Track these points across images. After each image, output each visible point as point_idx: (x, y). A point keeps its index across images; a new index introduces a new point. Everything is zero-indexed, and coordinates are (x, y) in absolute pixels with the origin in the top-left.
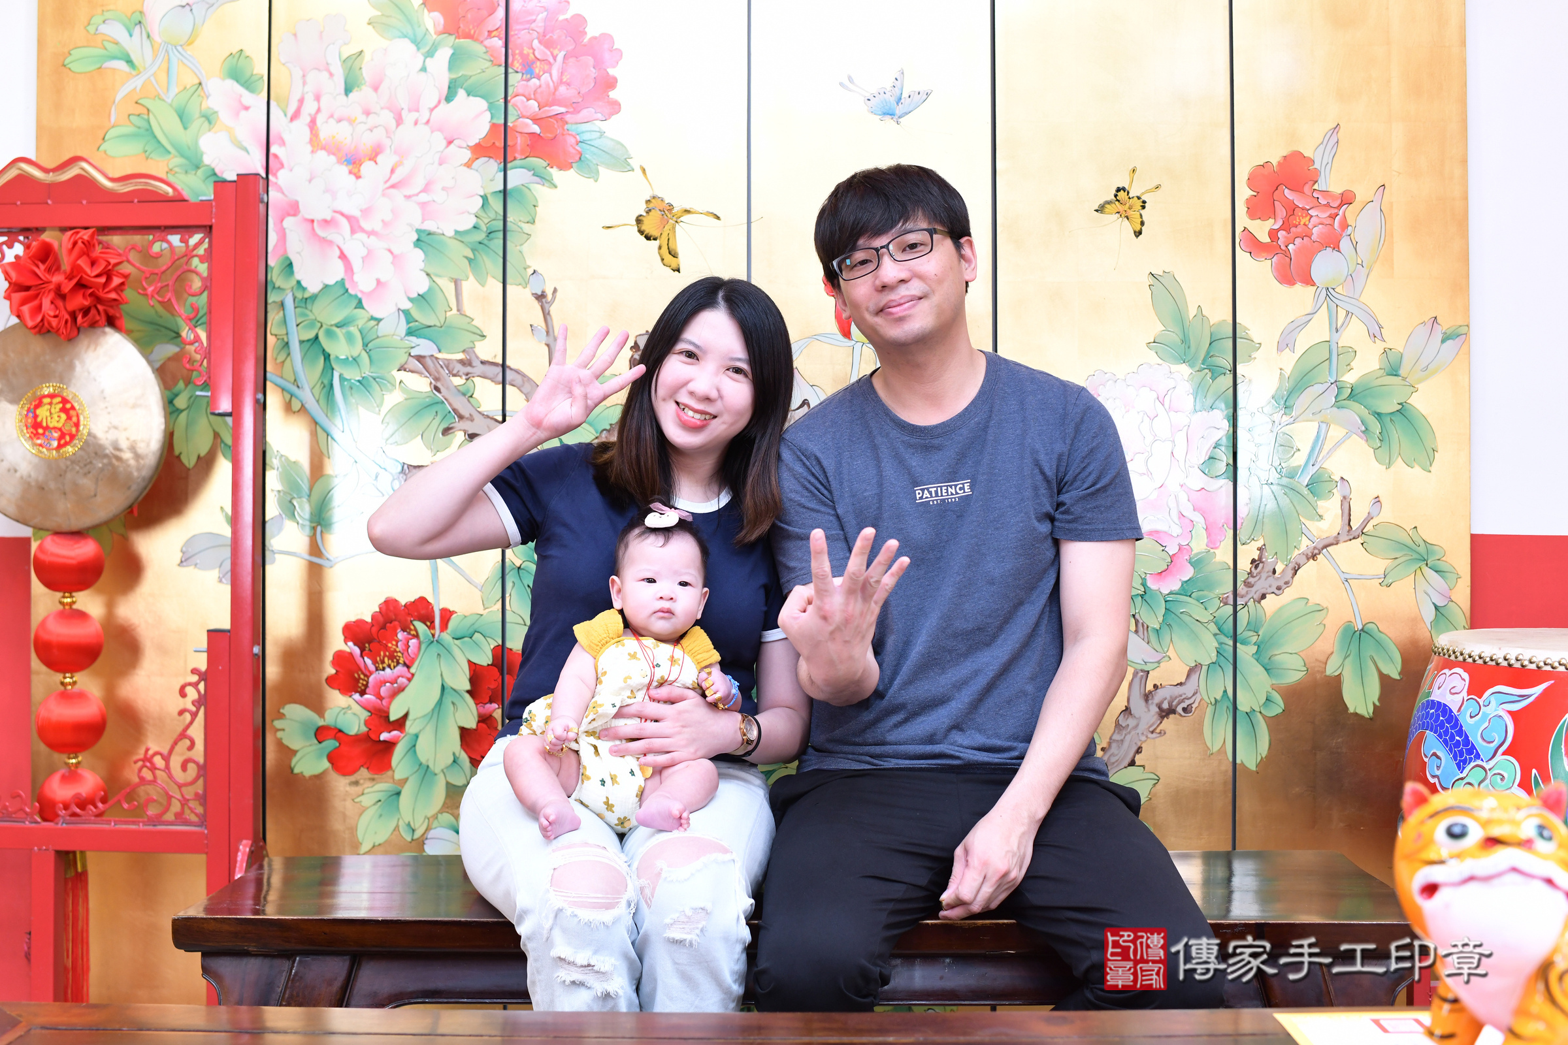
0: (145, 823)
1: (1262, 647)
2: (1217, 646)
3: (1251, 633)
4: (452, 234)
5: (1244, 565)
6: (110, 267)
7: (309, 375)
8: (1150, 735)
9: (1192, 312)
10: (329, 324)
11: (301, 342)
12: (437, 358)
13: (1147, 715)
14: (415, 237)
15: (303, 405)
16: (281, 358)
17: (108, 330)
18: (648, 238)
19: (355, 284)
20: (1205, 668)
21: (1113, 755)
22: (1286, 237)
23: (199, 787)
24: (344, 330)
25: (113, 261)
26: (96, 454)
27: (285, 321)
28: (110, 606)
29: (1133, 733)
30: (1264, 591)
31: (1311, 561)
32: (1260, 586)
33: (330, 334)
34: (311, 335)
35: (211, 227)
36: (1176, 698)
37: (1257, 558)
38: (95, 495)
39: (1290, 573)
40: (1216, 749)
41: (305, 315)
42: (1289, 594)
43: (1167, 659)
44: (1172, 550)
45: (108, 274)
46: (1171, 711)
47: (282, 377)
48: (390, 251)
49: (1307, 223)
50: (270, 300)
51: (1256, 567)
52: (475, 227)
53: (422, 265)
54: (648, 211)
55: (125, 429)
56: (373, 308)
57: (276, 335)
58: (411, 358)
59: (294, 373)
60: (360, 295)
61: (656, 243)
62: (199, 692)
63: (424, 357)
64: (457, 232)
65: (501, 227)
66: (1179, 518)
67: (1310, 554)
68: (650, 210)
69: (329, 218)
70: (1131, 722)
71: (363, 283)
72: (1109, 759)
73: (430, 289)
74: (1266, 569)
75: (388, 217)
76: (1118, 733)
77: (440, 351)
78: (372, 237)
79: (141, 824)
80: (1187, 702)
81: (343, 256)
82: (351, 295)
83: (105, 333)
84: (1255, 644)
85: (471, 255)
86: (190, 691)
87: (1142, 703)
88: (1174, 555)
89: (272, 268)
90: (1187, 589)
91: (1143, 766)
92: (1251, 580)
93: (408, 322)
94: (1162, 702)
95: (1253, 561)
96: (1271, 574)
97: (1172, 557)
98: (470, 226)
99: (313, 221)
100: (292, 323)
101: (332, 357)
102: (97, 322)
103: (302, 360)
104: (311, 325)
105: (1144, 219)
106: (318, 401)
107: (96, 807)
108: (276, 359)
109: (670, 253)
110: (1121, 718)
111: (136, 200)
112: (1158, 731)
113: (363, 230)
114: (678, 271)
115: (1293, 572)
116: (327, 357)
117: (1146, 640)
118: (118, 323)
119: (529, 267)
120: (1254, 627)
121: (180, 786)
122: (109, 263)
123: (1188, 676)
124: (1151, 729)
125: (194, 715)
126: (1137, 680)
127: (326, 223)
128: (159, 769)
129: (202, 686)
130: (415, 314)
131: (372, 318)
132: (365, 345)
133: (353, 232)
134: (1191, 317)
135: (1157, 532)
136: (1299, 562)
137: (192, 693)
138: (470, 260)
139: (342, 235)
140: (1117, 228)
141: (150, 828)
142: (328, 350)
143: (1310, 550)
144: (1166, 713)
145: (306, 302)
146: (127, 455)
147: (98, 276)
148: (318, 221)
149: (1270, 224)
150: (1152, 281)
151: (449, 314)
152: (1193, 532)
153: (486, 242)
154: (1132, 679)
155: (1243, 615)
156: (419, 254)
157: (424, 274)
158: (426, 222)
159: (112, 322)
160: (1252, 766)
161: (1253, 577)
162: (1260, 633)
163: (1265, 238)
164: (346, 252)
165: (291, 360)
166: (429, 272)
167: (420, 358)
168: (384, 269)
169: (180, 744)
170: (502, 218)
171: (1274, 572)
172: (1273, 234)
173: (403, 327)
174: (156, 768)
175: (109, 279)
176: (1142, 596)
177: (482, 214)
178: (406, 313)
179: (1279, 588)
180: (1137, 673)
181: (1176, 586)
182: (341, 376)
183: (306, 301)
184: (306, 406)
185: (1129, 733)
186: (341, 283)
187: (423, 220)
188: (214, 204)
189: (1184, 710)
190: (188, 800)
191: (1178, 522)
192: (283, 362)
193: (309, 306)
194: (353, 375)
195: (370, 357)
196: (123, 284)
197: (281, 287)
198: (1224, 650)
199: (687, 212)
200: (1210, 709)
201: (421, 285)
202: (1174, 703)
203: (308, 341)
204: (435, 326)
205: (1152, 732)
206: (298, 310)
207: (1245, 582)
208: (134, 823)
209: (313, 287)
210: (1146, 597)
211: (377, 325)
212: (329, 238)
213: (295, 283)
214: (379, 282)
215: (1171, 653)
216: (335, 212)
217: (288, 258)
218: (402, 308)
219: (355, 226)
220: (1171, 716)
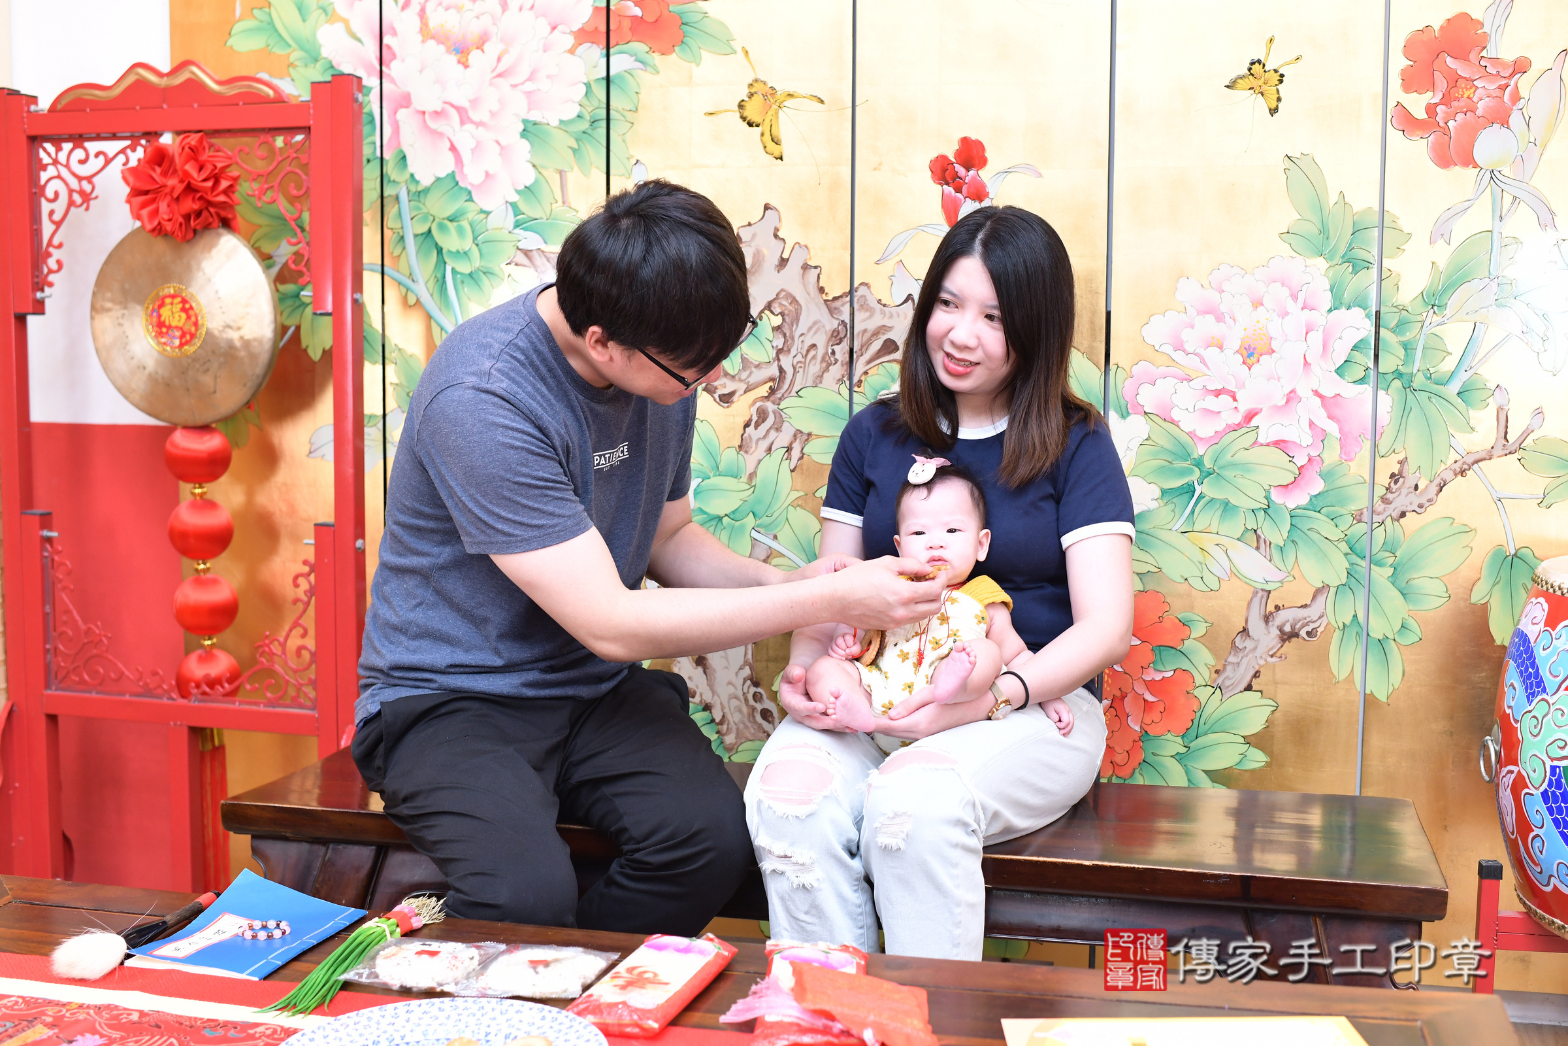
0: (265, 705)
1: (1399, 569)
2: (1348, 566)
3: (1388, 554)
4: (556, 123)
5: (1383, 479)
6: (217, 171)
7: (423, 268)
8: (1269, 659)
9: (1333, 198)
10: (441, 217)
11: (416, 236)
12: (543, 252)
13: (1266, 637)
14: (522, 127)
15: (418, 300)
16: (396, 253)
17: (221, 231)
18: (750, 124)
19: (464, 176)
20: (1333, 590)
21: (1227, 678)
22: (1445, 112)
23: (312, 673)
24: (455, 224)
25: (219, 165)
26: (213, 352)
27: (400, 215)
28: (250, 494)
29: (1250, 656)
30: (1404, 509)
31: (1460, 476)
32: (1402, 501)
33: (442, 227)
34: (425, 229)
35: (309, 128)
36: (1300, 620)
37: (1397, 472)
38: (215, 392)
39: (1435, 489)
40: (1343, 676)
41: (418, 208)
42: (1432, 512)
43: (1291, 578)
44: (1301, 460)
45: (216, 178)
46: (1294, 635)
47: (398, 271)
48: (497, 142)
49: (1471, 96)
50: (386, 194)
51: (1396, 482)
52: (579, 116)
53: (528, 156)
54: (751, 95)
55: (239, 329)
56: (482, 201)
57: (392, 229)
58: (519, 252)
59: (410, 267)
60: (469, 187)
61: (756, 131)
62: (310, 583)
63: (531, 251)
64: (561, 122)
65: (604, 116)
66: (1310, 426)
67: (1459, 470)
68: (752, 95)
69: (439, 110)
70: (1249, 644)
71: (472, 175)
72: (1223, 682)
73: (536, 182)
74: (1407, 485)
75: (495, 107)
76: (1235, 655)
77: (545, 243)
78: (480, 128)
79: (262, 706)
80: (1312, 626)
81: (453, 148)
82: (461, 188)
83: (219, 236)
84: (1391, 566)
85: (575, 146)
86: (301, 580)
87: (1263, 624)
88: (1302, 466)
89: (387, 162)
90: (1316, 503)
91: (1261, 691)
92: (1390, 496)
93: (516, 215)
94: (1284, 625)
95: (1393, 476)
96: (1412, 490)
97: (1301, 468)
98: (575, 115)
99: (424, 113)
100: (406, 216)
101: (444, 251)
102: (210, 224)
103: (417, 254)
104: (424, 219)
105: (1281, 95)
106: (432, 295)
107: (223, 687)
108: (392, 253)
109: (773, 140)
110: (1238, 640)
111: (241, 103)
112: (1278, 654)
113: (472, 122)
114: (781, 158)
115: (1438, 488)
116: (440, 251)
117: (1268, 557)
118: (233, 224)
119: (632, 157)
120: (1390, 547)
121: (295, 671)
122: (215, 167)
123: (1314, 598)
124: (1271, 653)
125: (308, 604)
126: (1257, 600)
127: (437, 114)
128: (277, 655)
129: (312, 577)
130: (522, 207)
131: (482, 211)
132: (475, 238)
133: (462, 123)
134: (1331, 204)
135: (1284, 441)
136: (1444, 478)
137: (304, 584)
138: (574, 151)
139: (451, 127)
140: (1252, 105)
141: (270, 709)
142: (440, 243)
143: (1459, 464)
144: (1288, 636)
145: (419, 196)
146: (243, 354)
147: (205, 180)
148: (430, 113)
149: (1428, 98)
150: (1288, 163)
151: (554, 206)
152: (1325, 442)
153: (589, 131)
154: (1251, 599)
155: (1379, 534)
156: (525, 145)
157: (530, 166)
158: (532, 112)
159: (227, 224)
160: (1382, 696)
161: (1392, 493)
162: (1397, 554)
163: (1421, 115)
164: (456, 144)
165: (407, 254)
166: (535, 163)
167: (527, 253)
168: (492, 161)
169: (294, 632)
170: (605, 106)
171: (1416, 488)
172: (1431, 109)
173: (511, 220)
174: (274, 654)
175: (217, 182)
176: (1265, 510)
177: (585, 102)
178: (514, 205)
179: (1420, 506)
180: (1257, 592)
181: (1304, 500)
182: (453, 269)
183: (420, 194)
184: (422, 300)
185: (1247, 656)
186: (452, 175)
187: (529, 110)
188: (311, 105)
189: (1309, 634)
190: (302, 685)
191: (1309, 432)
192: (399, 256)
193: (422, 199)
194: (464, 268)
195: (480, 250)
196: (231, 186)
197: (397, 180)
198: (1356, 572)
199: (790, 95)
200: (1338, 634)
201: (528, 177)
202: (1297, 626)
203: (422, 234)
204: (541, 218)
205: (1272, 656)
206: (412, 203)
207: (1382, 498)
208: (257, 704)
209: (425, 180)
210: (1269, 511)
211: (486, 218)
212: (440, 130)
213: (408, 176)
214: (487, 174)
215: (1295, 572)
216: (445, 103)
217: (402, 151)
218: (510, 201)
219: (464, 118)
220: (1294, 640)
